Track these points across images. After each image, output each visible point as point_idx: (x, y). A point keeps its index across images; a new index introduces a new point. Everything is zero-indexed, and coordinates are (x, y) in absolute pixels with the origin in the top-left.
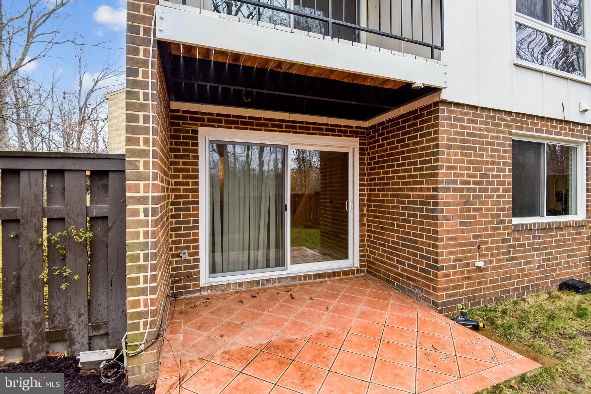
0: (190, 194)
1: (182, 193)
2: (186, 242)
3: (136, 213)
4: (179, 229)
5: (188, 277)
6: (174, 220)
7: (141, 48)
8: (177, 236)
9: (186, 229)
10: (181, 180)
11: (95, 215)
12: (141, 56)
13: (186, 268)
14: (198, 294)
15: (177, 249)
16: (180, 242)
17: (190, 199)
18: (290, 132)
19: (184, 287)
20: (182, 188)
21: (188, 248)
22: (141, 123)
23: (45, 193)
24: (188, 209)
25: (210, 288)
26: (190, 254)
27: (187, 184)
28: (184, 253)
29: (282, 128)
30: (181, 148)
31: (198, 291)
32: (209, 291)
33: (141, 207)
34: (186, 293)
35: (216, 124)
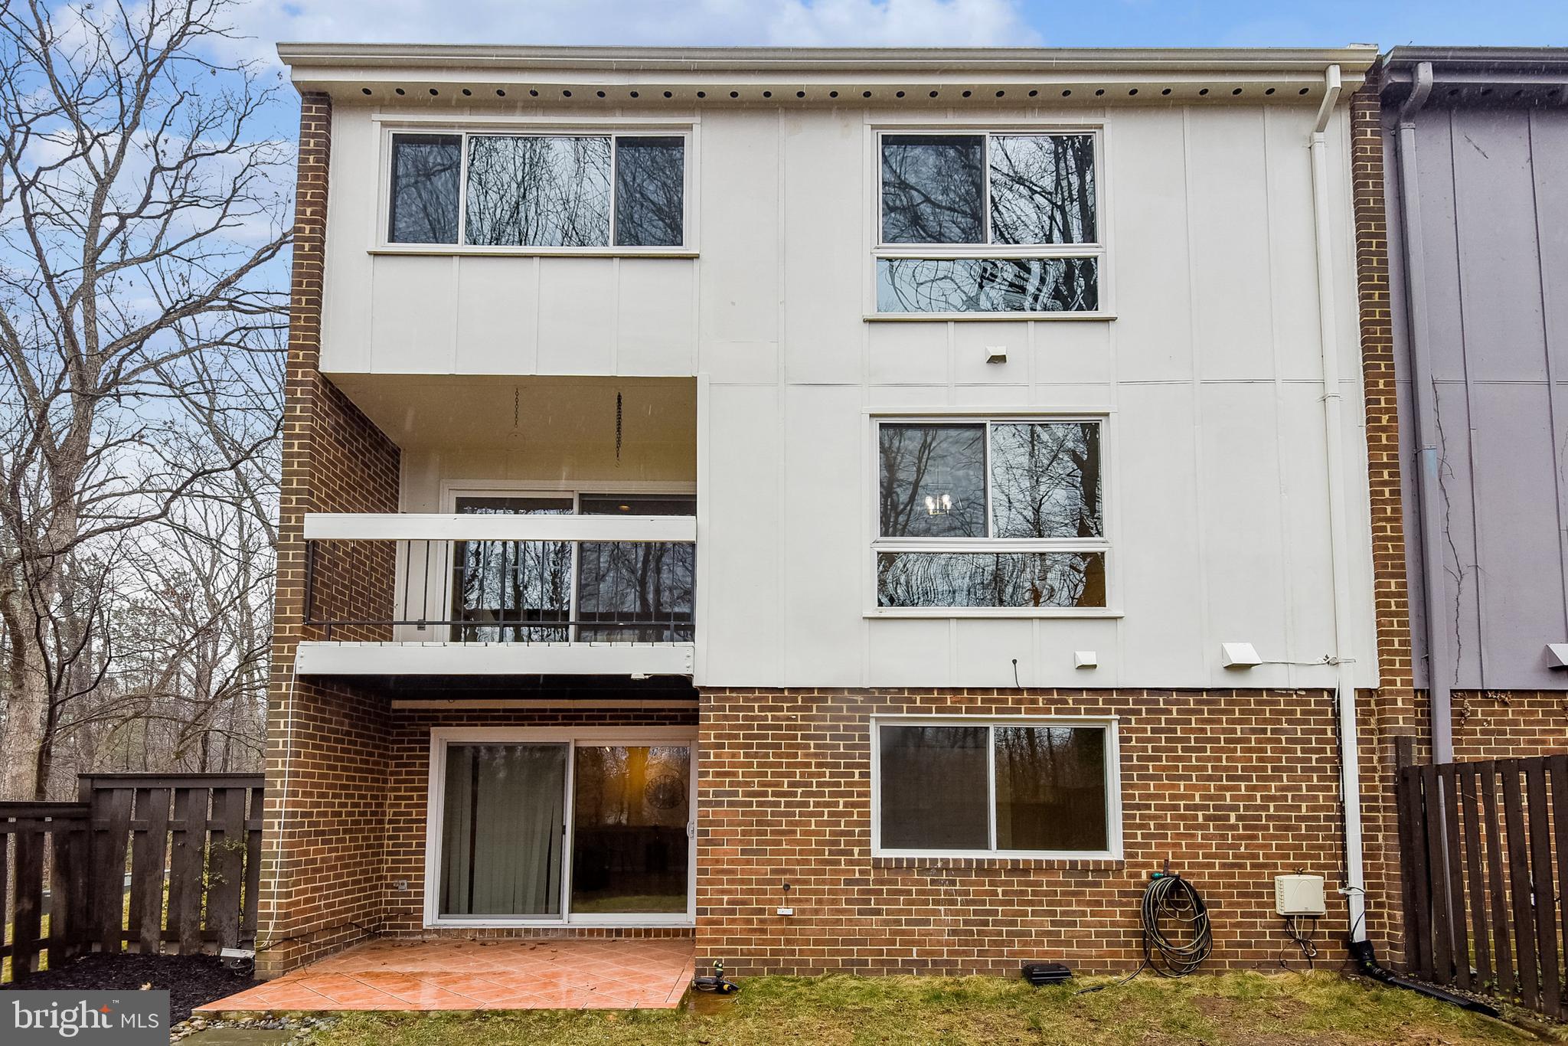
0: (414, 810)
1: (403, 809)
2: (405, 869)
3: (271, 825)
4: (398, 853)
5: (407, 914)
6: (391, 842)
7: (284, 684)
8: (393, 862)
9: (406, 853)
10: (402, 793)
11: (251, 828)
12: (284, 690)
13: (404, 902)
14: (419, 937)
15: (393, 877)
16: (397, 869)
17: (414, 817)
18: (570, 725)
19: (400, 927)
20: (403, 802)
21: (408, 877)
22: (281, 748)
23: (210, 810)
24: (410, 829)
25: (437, 931)
26: (410, 886)
27: (411, 798)
28: (403, 884)
29: (557, 719)
30: (405, 754)
31: (420, 933)
32: (435, 936)
33: (276, 821)
34: (402, 934)
35: (454, 723)
